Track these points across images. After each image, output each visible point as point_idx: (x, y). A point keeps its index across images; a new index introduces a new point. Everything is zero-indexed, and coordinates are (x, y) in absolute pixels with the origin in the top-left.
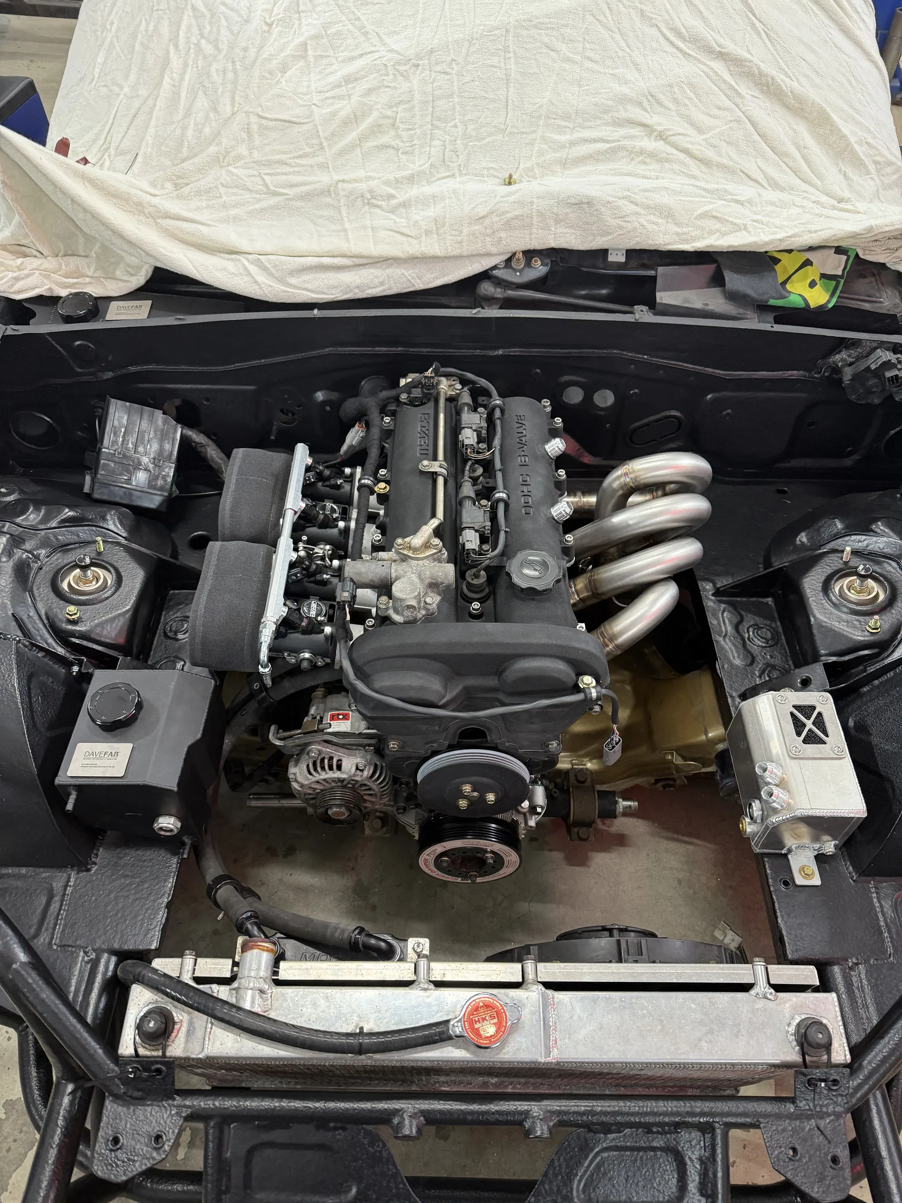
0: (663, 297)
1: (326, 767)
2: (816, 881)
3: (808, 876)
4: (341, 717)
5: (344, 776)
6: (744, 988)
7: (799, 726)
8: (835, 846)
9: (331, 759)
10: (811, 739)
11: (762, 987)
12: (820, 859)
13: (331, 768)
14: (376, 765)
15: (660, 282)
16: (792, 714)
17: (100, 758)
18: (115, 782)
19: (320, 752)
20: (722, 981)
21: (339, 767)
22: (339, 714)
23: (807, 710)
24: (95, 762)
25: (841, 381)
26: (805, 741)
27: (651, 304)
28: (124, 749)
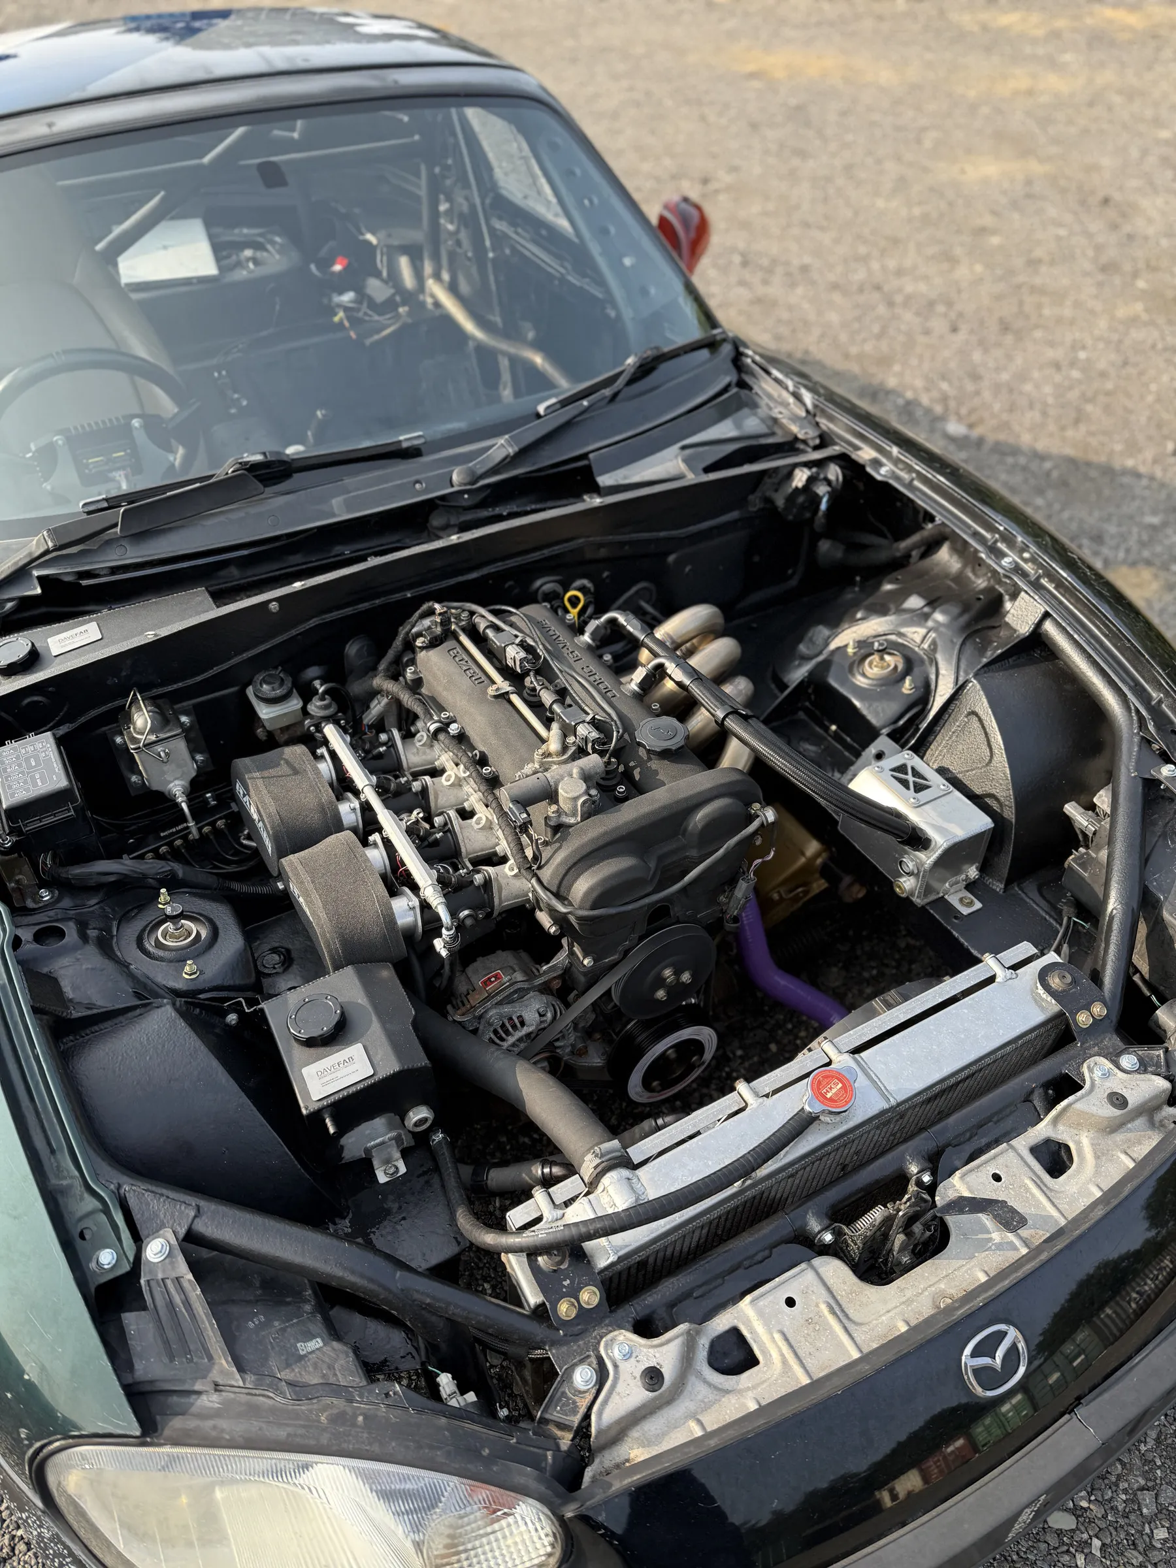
0: (604, 480)
1: (504, 1035)
2: (978, 905)
3: (971, 904)
4: (493, 979)
5: (531, 1029)
6: (991, 980)
7: (905, 783)
8: (977, 868)
9: (511, 1019)
10: (919, 788)
11: (1001, 974)
12: (971, 886)
13: (514, 1027)
14: (553, 1005)
15: (595, 470)
16: (892, 776)
17: (336, 1071)
18: (370, 1082)
19: (501, 1016)
20: (973, 983)
21: (523, 1024)
22: (489, 978)
23: (902, 769)
24: (334, 1076)
25: (775, 508)
26: (916, 791)
27: (596, 489)
28: (355, 1051)
